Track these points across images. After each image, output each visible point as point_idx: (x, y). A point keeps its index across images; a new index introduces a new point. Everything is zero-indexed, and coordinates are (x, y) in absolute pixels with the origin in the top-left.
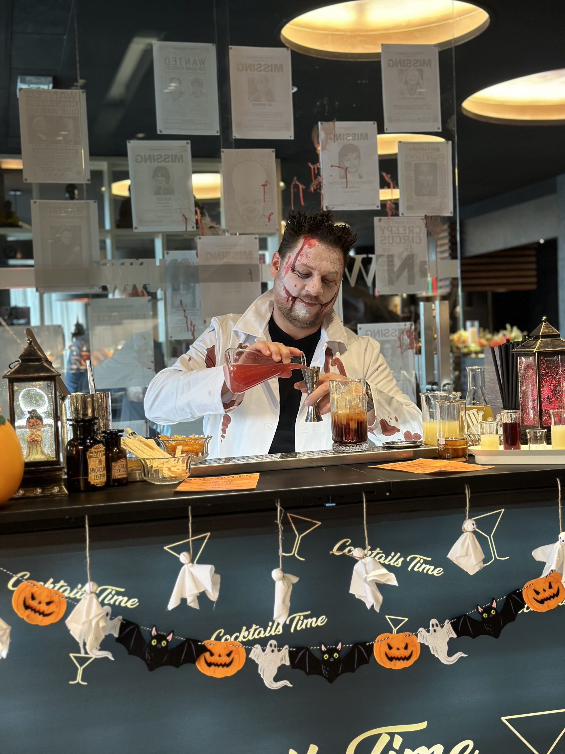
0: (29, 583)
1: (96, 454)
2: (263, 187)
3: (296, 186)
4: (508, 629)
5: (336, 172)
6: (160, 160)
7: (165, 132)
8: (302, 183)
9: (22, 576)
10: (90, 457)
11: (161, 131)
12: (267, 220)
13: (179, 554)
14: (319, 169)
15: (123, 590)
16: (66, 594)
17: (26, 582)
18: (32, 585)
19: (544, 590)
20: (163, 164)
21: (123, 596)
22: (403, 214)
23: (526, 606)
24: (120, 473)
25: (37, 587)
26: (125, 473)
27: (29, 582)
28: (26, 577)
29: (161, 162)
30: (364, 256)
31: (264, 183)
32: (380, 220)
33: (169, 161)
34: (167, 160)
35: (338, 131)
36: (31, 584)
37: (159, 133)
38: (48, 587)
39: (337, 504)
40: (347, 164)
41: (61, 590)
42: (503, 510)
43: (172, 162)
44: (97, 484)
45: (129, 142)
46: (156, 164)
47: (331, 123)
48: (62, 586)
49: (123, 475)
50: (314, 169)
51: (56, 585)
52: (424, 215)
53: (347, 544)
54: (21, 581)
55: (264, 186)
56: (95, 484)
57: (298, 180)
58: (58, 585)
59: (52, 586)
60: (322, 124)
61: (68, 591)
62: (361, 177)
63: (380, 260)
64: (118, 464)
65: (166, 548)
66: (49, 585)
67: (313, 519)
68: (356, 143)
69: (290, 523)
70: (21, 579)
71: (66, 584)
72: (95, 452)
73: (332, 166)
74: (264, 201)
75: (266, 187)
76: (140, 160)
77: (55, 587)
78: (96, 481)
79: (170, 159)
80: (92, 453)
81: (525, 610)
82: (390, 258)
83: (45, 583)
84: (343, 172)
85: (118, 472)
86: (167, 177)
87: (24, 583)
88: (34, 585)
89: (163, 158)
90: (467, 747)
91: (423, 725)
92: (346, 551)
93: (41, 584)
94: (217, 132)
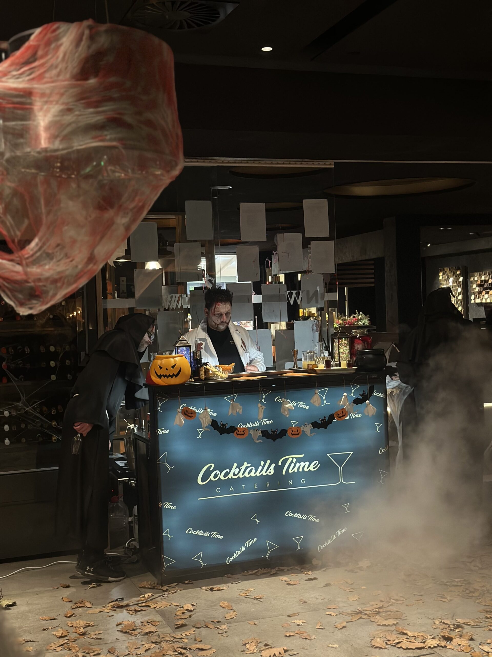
2: (253, 262)
3: (268, 262)
4: (329, 426)
12: (255, 276)
19: (341, 414)
21: (213, 412)
23: (335, 419)
30: (297, 291)
31: (254, 260)
35: (286, 237)
40: (290, 251)
42: (328, 388)
47: (282, 234)
52: (322, 273)
53: (279, 398)
55: (254, 261)
60: (278, 234)
62: (295, 257)
63: (303, 292)
65: (225, 398)
68: (292, 242)
73: (283, 252)
74: (254, 268)
81: (335, 420)
84: (288, 255)
90: (316, 463)
91: (302, 456)
92: (279, 400)
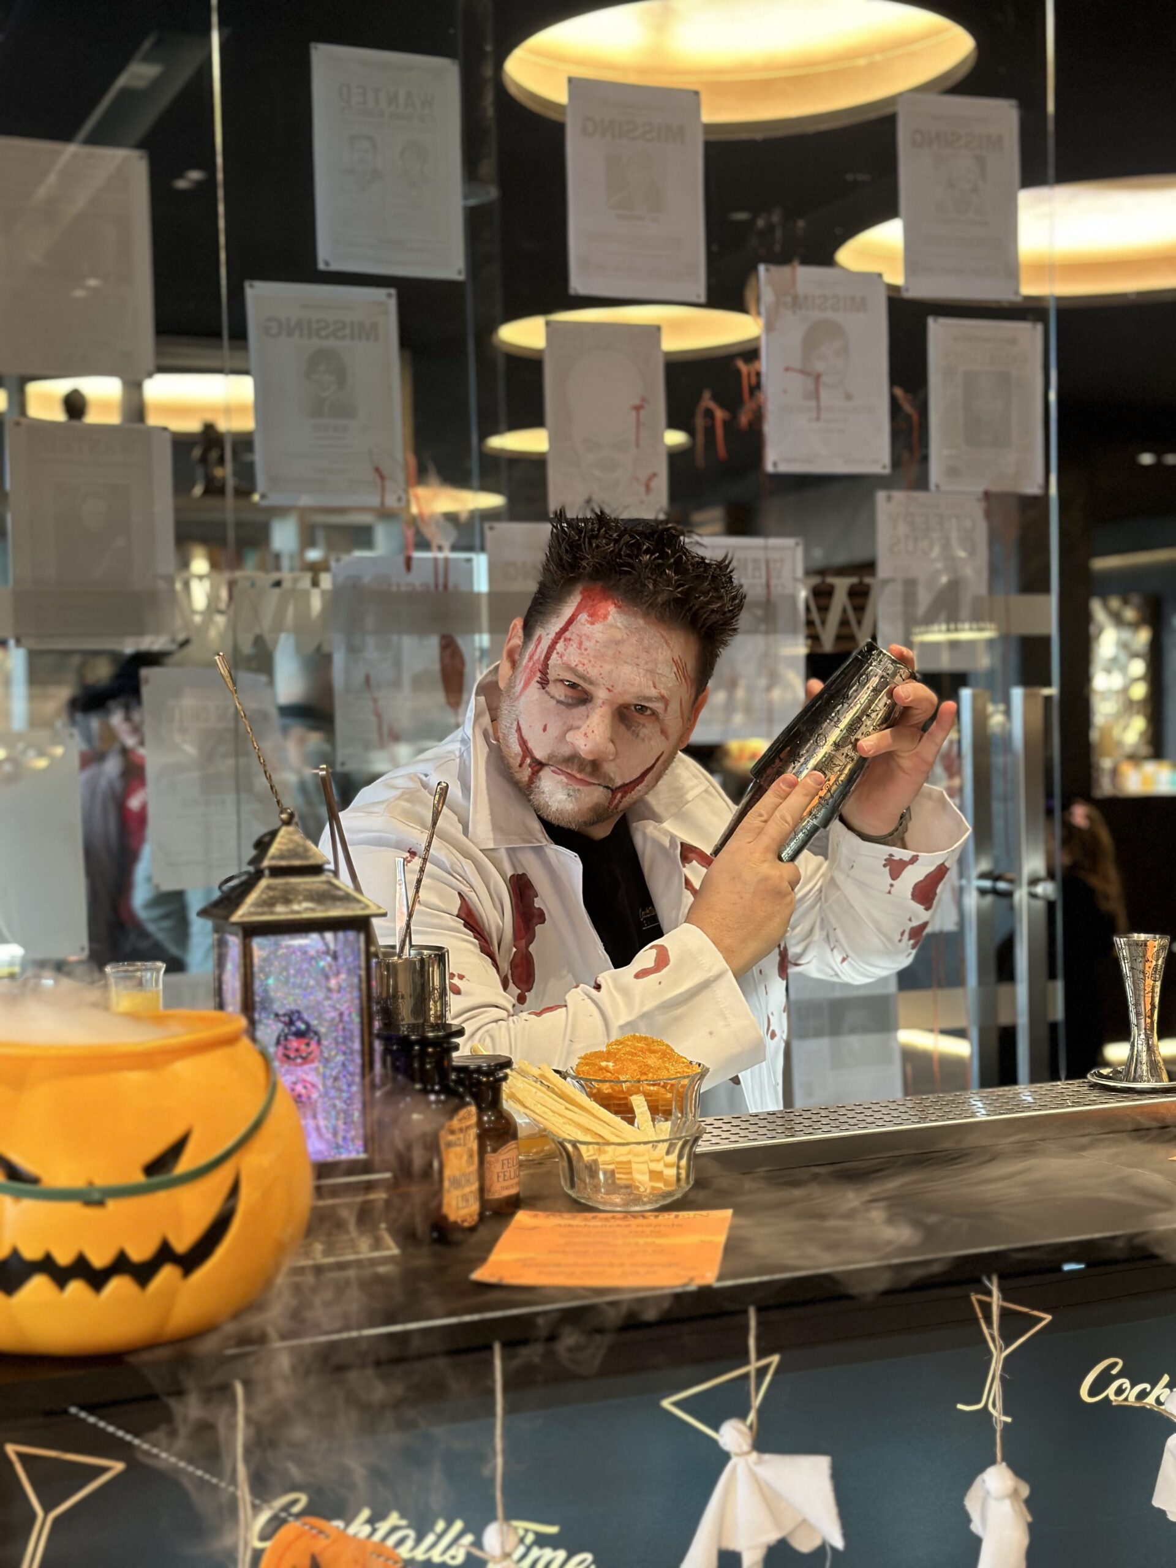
0: (307, 1528)
1: (461, 1136)
2: (634, 413)
3: (709, 414)
5: (798, 383)
6: (323, 333)
7: (336, 266)
8: (723, 405)
9: (286, 1508)
10: (449, 1145)
11: (327, 264)
12: (642, 489)
13: (716, 1428)
14: (758, 374)
15: (553, 1530)
16: (404, 1552)
17: (298, 1524)
18: (314, 1532)
20: (331, 343)
21: (555, 1548)
22: (937, 486)
24: (505, 1184)
25: (328, 1537)
26: (516, 1180)
27: (305, 1524)
28: (296, 1509)
29: (327, 337)
30: (854, 580)
31: (637, 402)
32: (889, 498)
33: (344, 337)
34: (340, 334)
35: (801, 288)
36: (312, 1528)
37: (321, 266)
38: (355, 1536)
39: (1088, 1266)
40: (819, 366)
41: (391, 1541)
43: (352, 338)
44: (463, 1221)
45: (251, 286)
46: (316, 343)
47: (786, 270)
48: (394, 1529)
49: (512, 1186)
50: (749, 375)
51: (377, 1525)
52: (982, 490)
53: (1114, 1372)
54: (284, 1521)
55: (638, 408)
56: (459, 1220)
57: (715, 398)
58: (383, 1527)
59: (367, 1529)
60: (767, 270)
61: (410, 1543)
62: (849, 397)
63: (887, 590)
64: (501, 1158)
65: (666, 1403)
66: (359, 1528)
67: (1034, 1309)
68: (838, 317)
69: (976, 1320)
70: (283, 1515)
71: (403, 1523)
72: (461, 1130)
73: (787, 369)
74: (638, 445)
75: (643, 413)
76: (275, 331)
77: (374, 1531)
78: (463, 1212)
79: (348, 331)
80: (452, 1132)
82: (910, 585)
83: (348, 1523)
84: (810, 384)
85: (501, 1179)
86: (341, 376)
87: (293, 1527)
88: (321, 1532)
89: (331, 328)
92: (1110, 1392)
93: (337, 1528)
94: (460, 273)
